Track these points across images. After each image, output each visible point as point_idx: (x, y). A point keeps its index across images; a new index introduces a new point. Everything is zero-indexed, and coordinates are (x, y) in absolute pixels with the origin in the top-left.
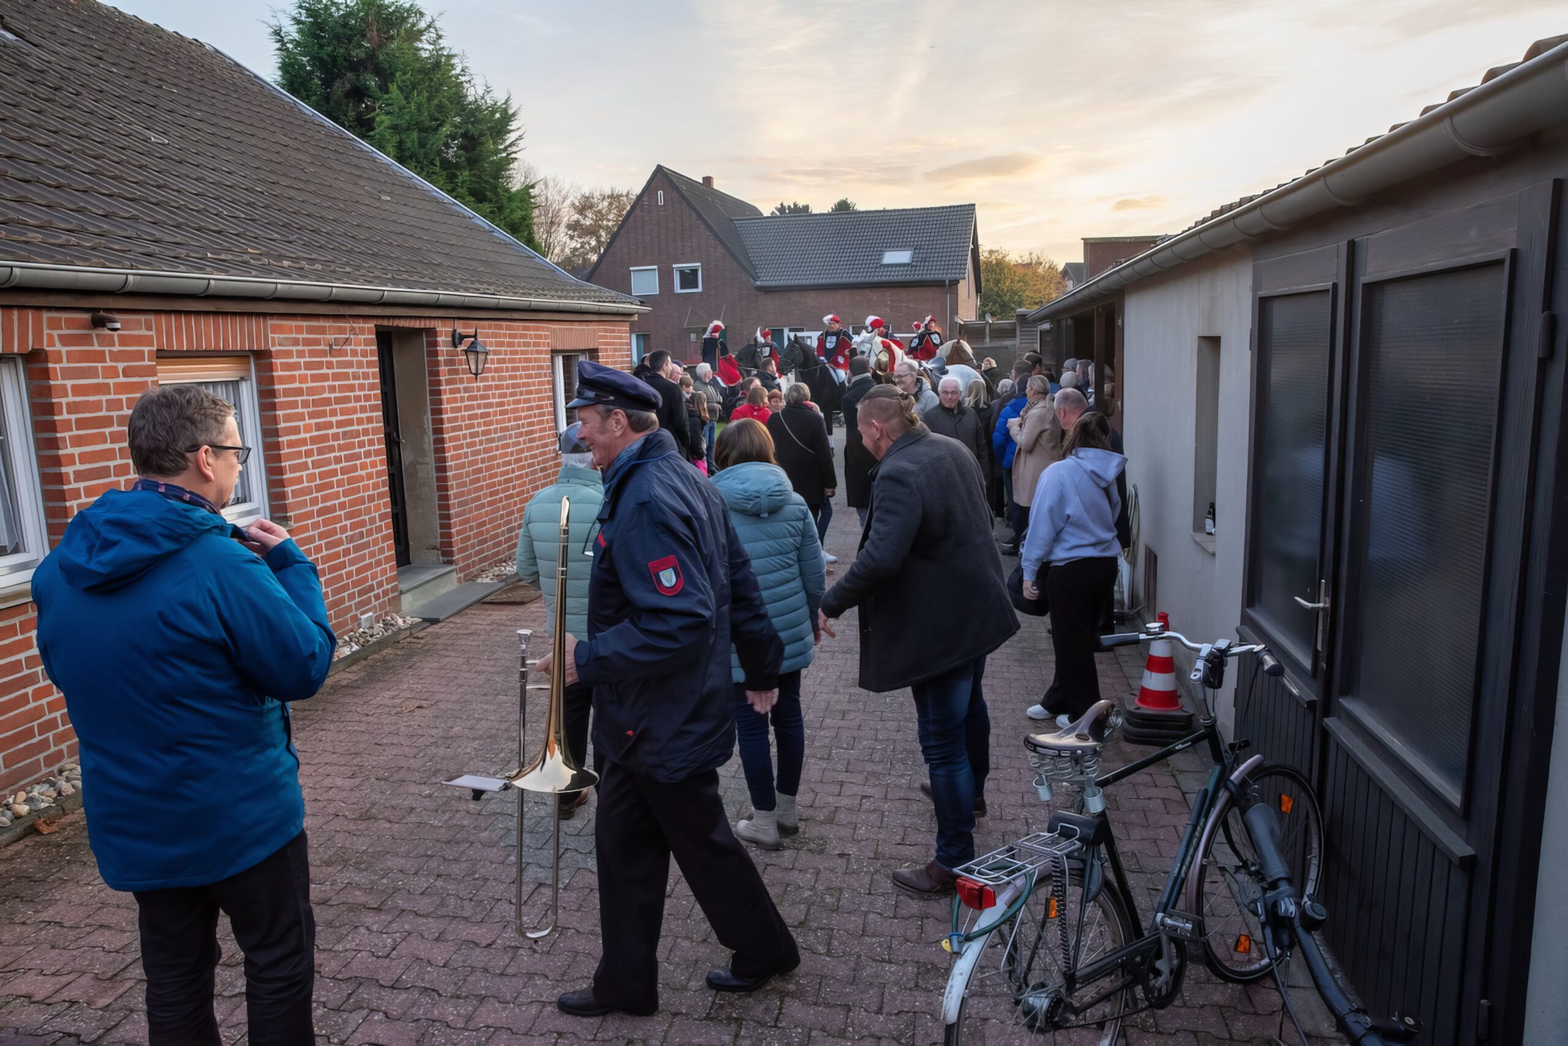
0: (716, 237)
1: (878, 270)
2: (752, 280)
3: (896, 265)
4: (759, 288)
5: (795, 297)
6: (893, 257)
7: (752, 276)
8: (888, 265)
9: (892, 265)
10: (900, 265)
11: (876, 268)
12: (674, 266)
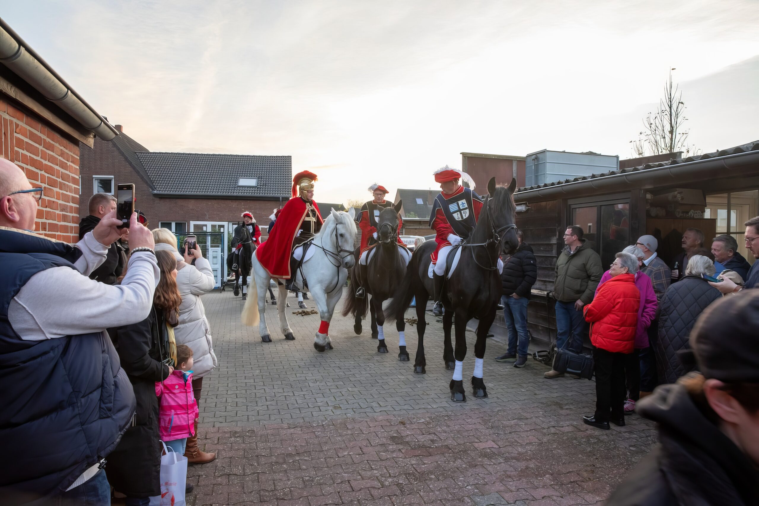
0: (126, 159)
1: (236, 188)
2: (151, 190)
3: (248, 187)
4: (156, 195)
5: (180, 202)
6: (243, 182)
7: (151, 187)
8: (243, 187)
9: (245, 187)
10: (250, 187)
11: (235, 188)
12: (94, 176)
